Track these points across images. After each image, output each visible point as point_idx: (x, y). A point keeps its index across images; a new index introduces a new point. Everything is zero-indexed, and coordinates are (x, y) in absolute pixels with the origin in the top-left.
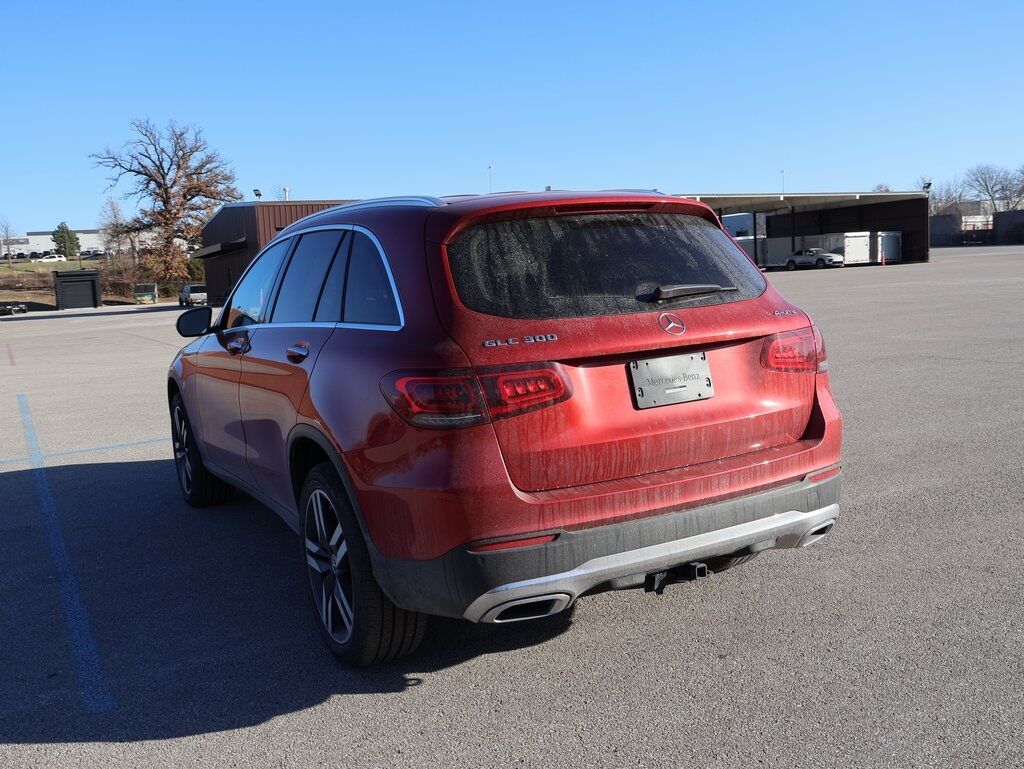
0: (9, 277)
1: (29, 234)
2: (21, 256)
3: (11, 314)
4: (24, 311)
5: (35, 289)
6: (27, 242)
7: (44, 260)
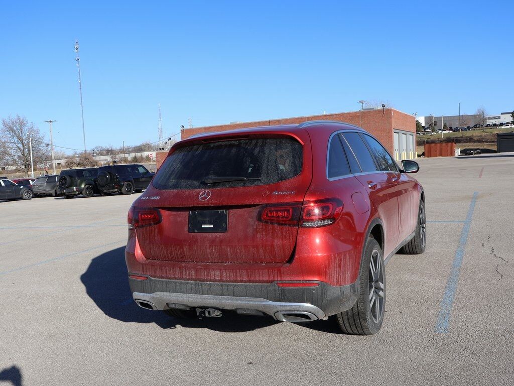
0: (480, 136)
1: (502, 114)
2: (495, 125)
3: (472, 154)
4: (480, 153)
5: (490, 142)
6: (499, 118)
7: (503, 127)
